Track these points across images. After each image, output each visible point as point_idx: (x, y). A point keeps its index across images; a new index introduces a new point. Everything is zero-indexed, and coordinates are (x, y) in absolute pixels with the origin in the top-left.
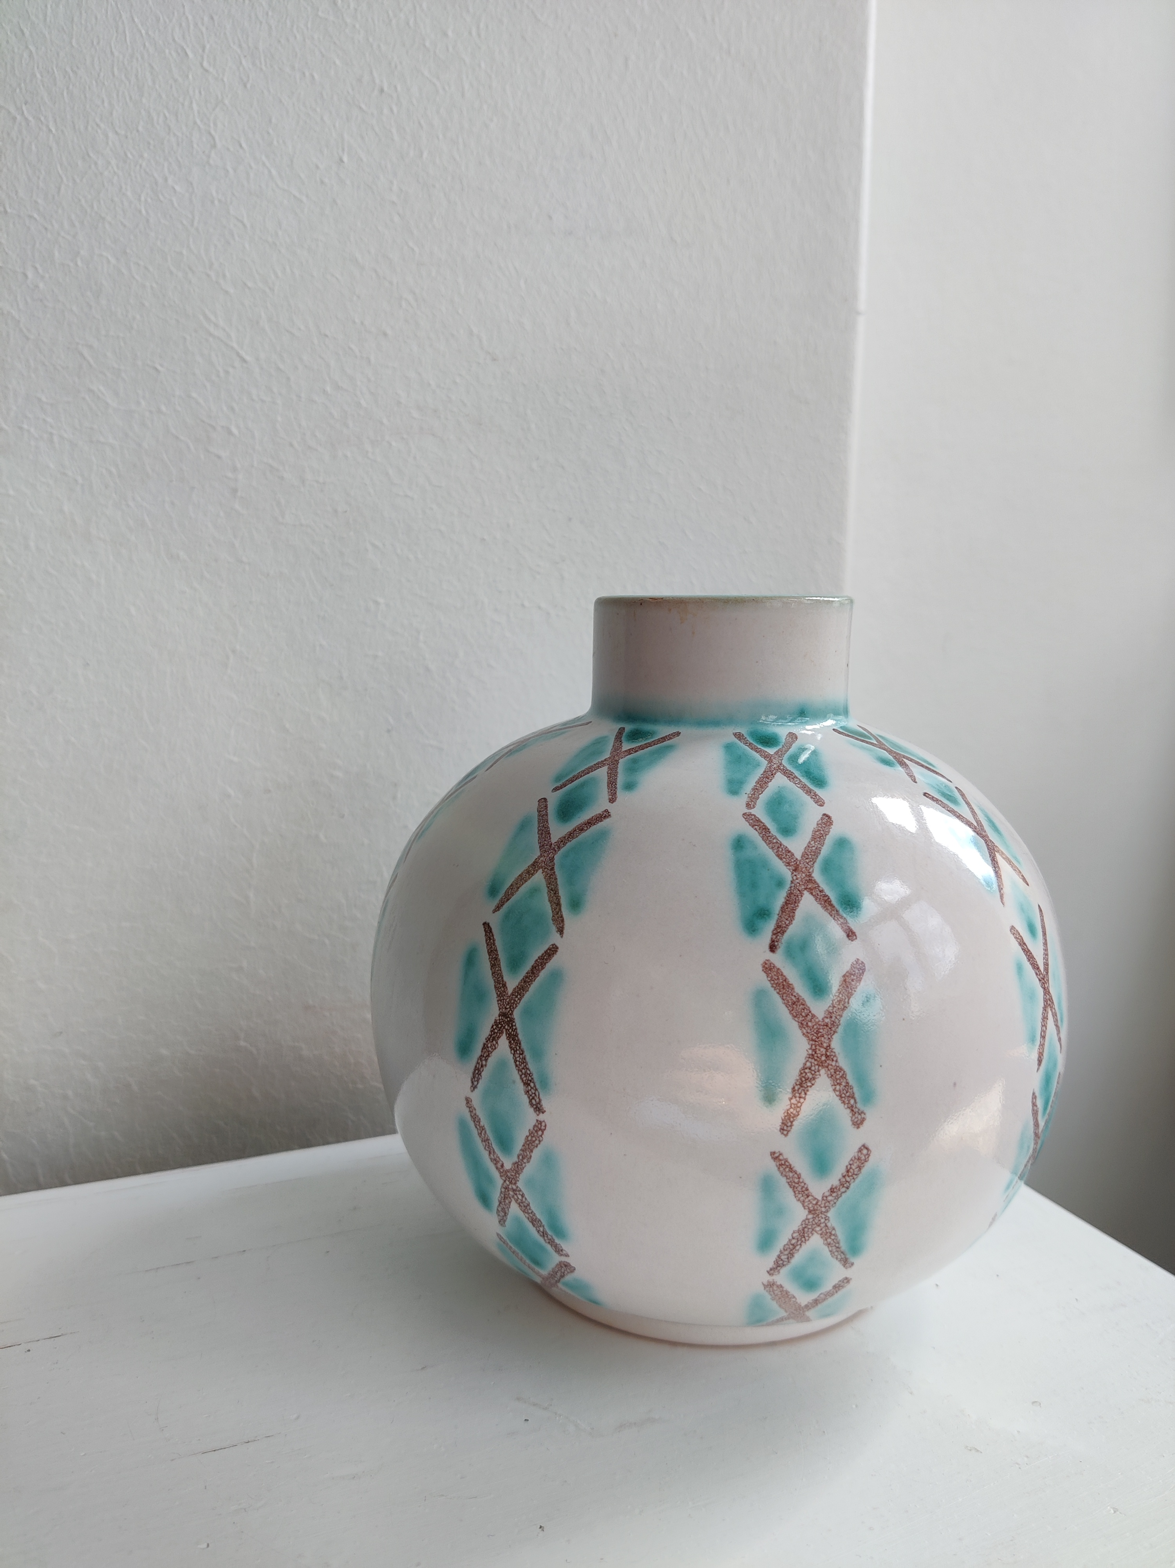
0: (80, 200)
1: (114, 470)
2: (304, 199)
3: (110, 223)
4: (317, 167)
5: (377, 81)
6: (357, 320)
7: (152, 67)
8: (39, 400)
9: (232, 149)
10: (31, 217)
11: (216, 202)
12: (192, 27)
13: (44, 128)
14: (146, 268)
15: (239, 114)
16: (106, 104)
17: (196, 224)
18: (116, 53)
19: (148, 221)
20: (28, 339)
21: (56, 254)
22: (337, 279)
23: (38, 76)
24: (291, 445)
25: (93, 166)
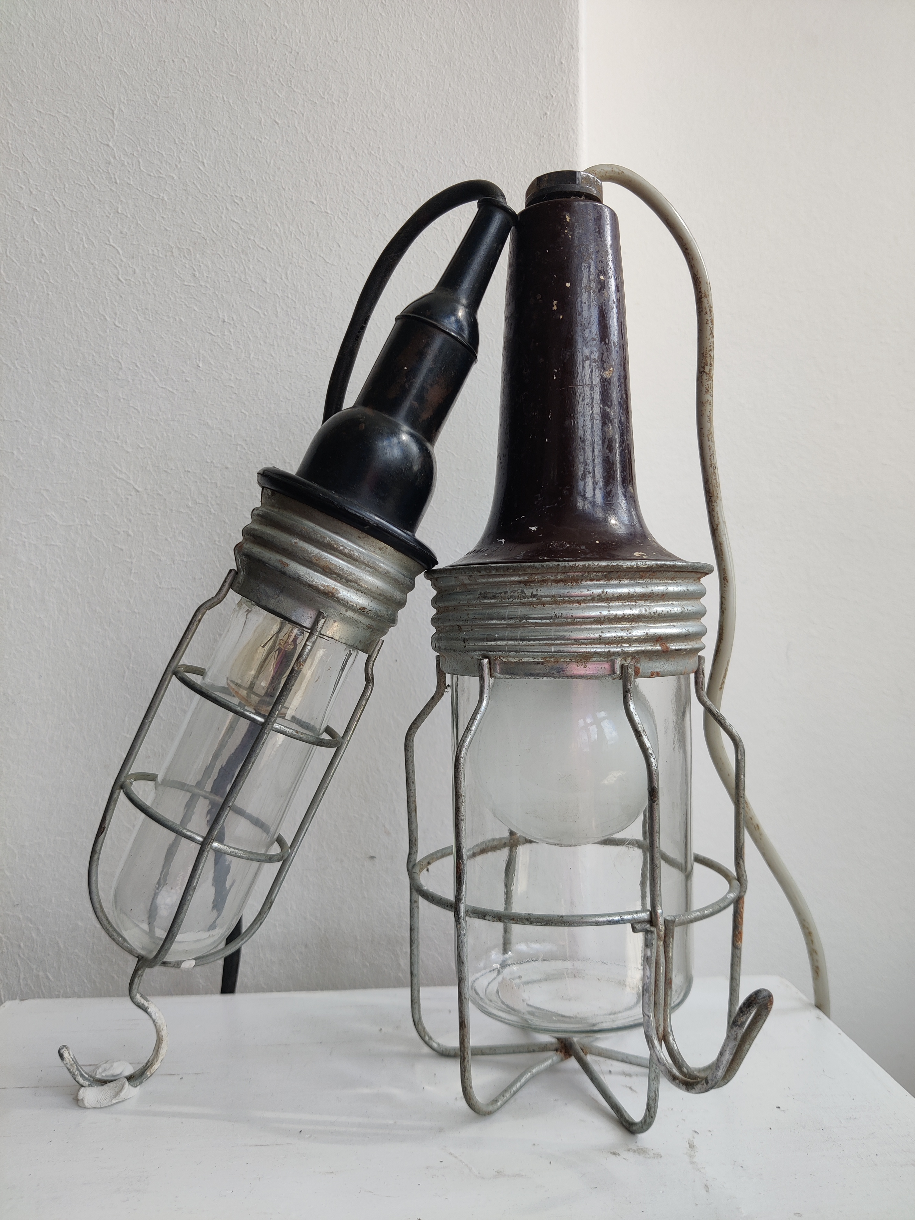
0: (44, 408)
1: (59, 561)
2: (175, 392)
3: (60, 419)
4: (184, 372)
5: (221, 316)
6: (209, 461)
7: (87, 330)
8: (18, 522)
9: (131, 368)
10: (17, 421)
11: (122, 400)
12: (109, 303)
13: (26, 372)
14: (80, 442)
15: (136, 347)
16: (60, 354)
17: (109, 414)
18: (66, 325)
19: (82, 416)
20: (13, 489)
21: (30, 440)
22: (196, 437)
23: (24, 344)
24: (166, 539)
25: (52, 389)
